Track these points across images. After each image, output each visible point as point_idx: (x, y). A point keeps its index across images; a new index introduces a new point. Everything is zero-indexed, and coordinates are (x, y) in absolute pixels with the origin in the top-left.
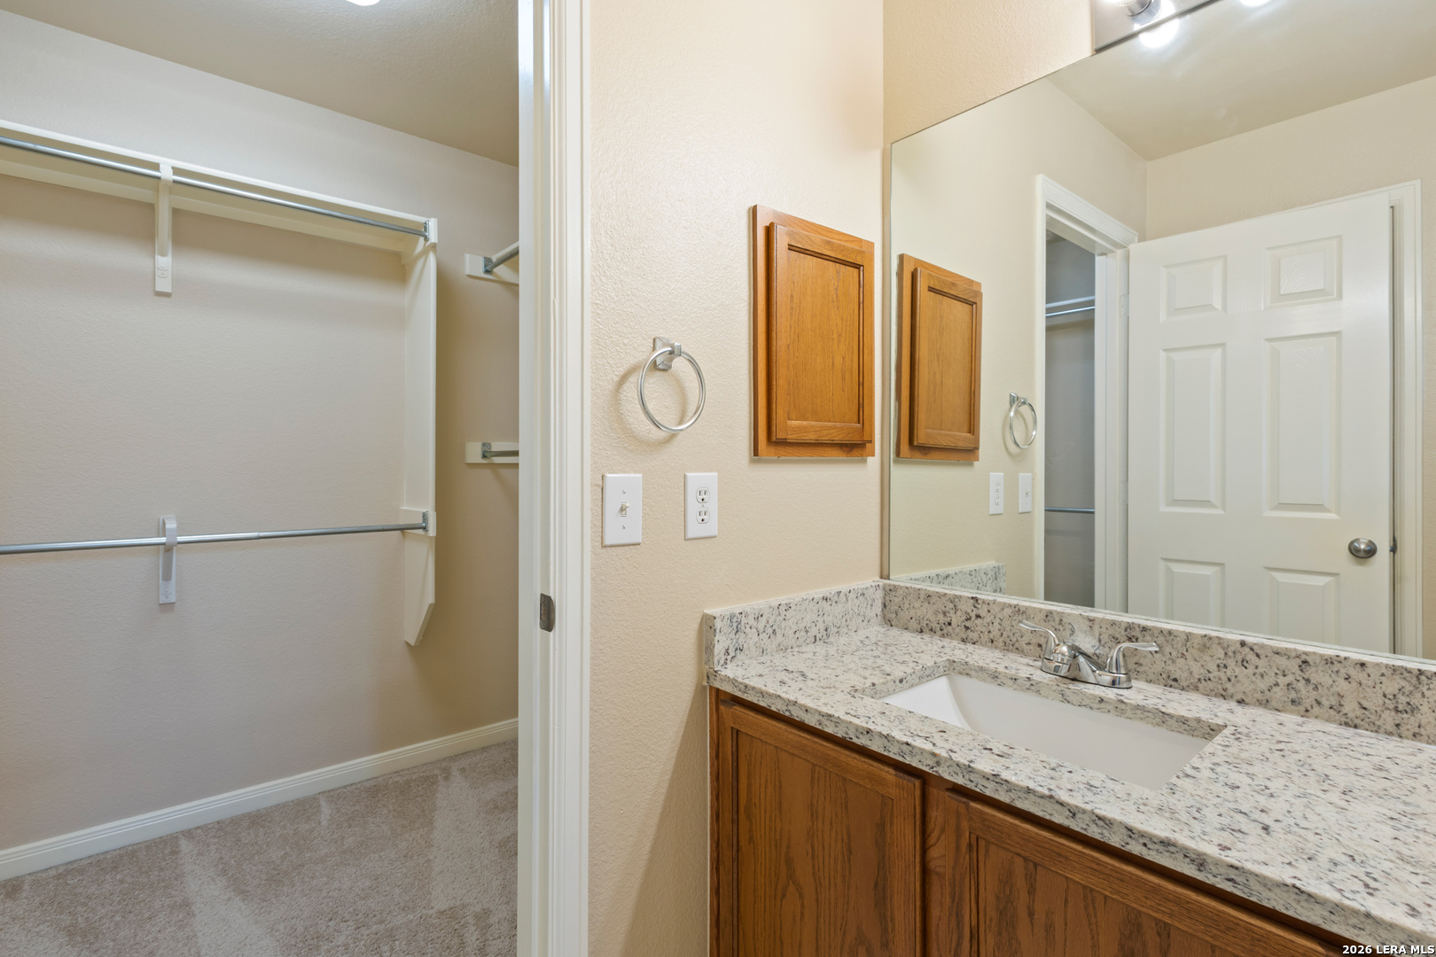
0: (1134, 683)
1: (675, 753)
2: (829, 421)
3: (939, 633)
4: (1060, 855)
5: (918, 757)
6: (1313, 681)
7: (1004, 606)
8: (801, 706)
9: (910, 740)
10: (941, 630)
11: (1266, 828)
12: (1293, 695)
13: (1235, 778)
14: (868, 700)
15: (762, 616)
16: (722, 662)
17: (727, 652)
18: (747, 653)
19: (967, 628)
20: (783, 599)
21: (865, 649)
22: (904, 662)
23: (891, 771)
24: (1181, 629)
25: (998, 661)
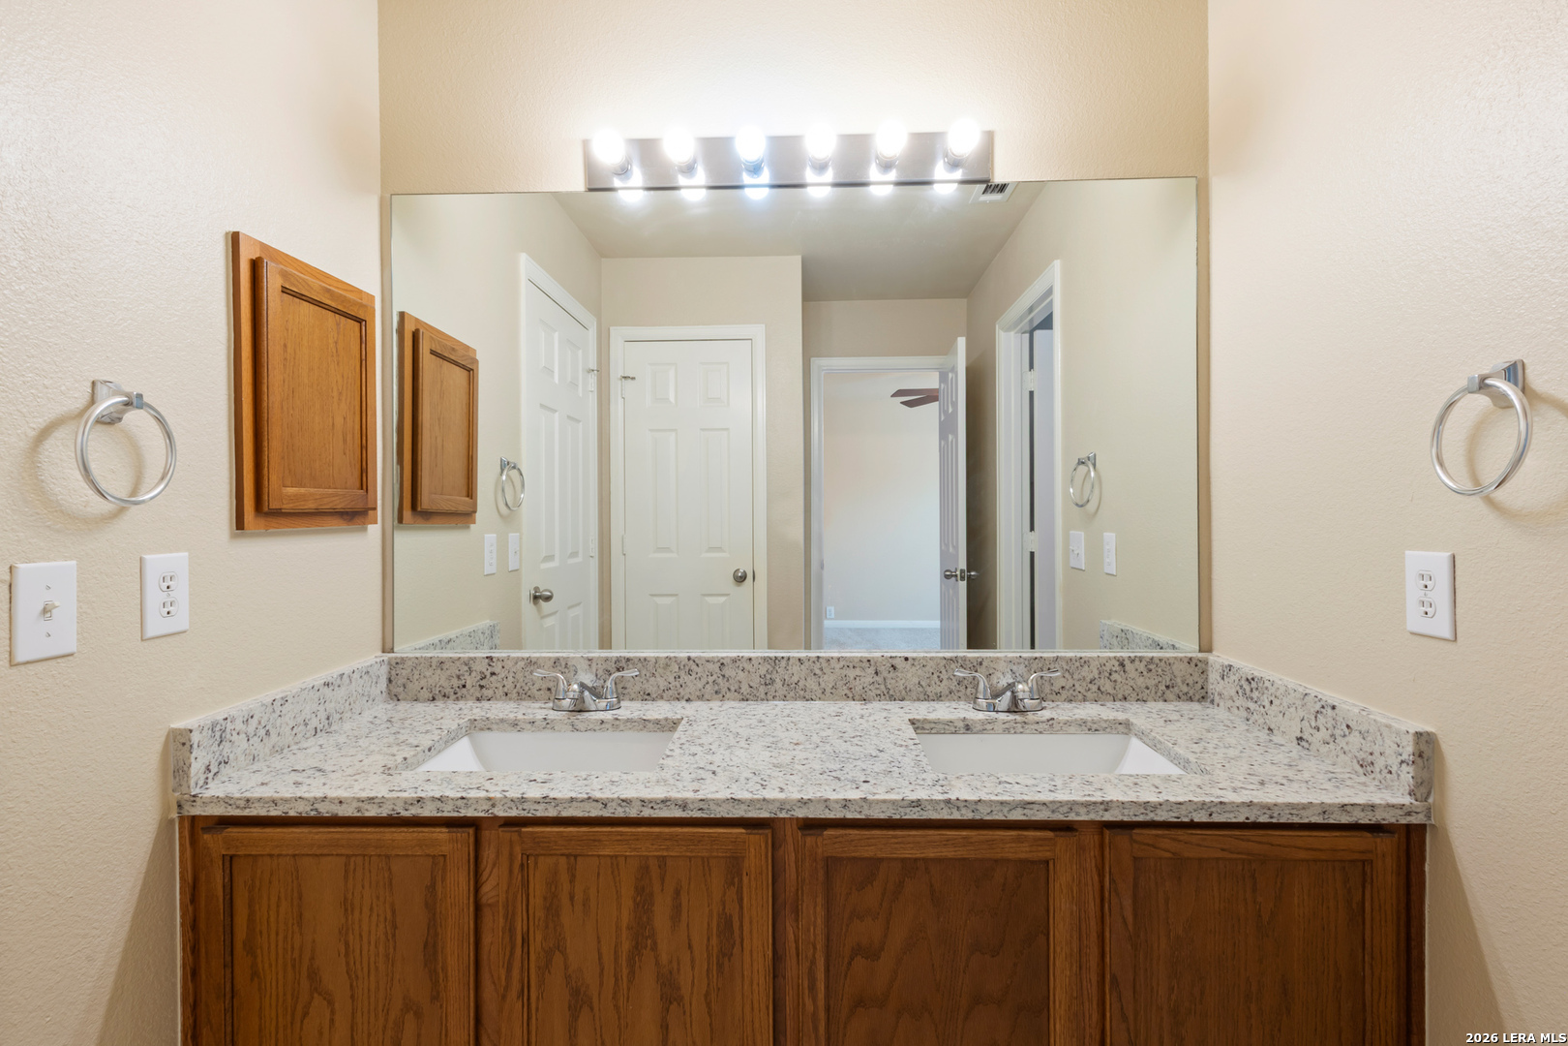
0: (623, 704)
1: (130, 915)
2: (330, 488)
3: (453, 697)
4: (595, 841)
5: (474, 807)
6: (727, 676)
7: (517, 660)
8: (332, 801)
9: (464, 795)
10: (455, 694)
11: (714, 773)
12: (716, 688)
13: (694, 749)
14: (407, 774)
15: (252, 717)
16: (201, 783)
17: (208, 769)
18: (233, 764)
19: (482, 687)
20: (277, 693)
21: (379, 728)
22: (427, 732)
23: (444, 830)
24: (652, 655)
25: (515, 710)
